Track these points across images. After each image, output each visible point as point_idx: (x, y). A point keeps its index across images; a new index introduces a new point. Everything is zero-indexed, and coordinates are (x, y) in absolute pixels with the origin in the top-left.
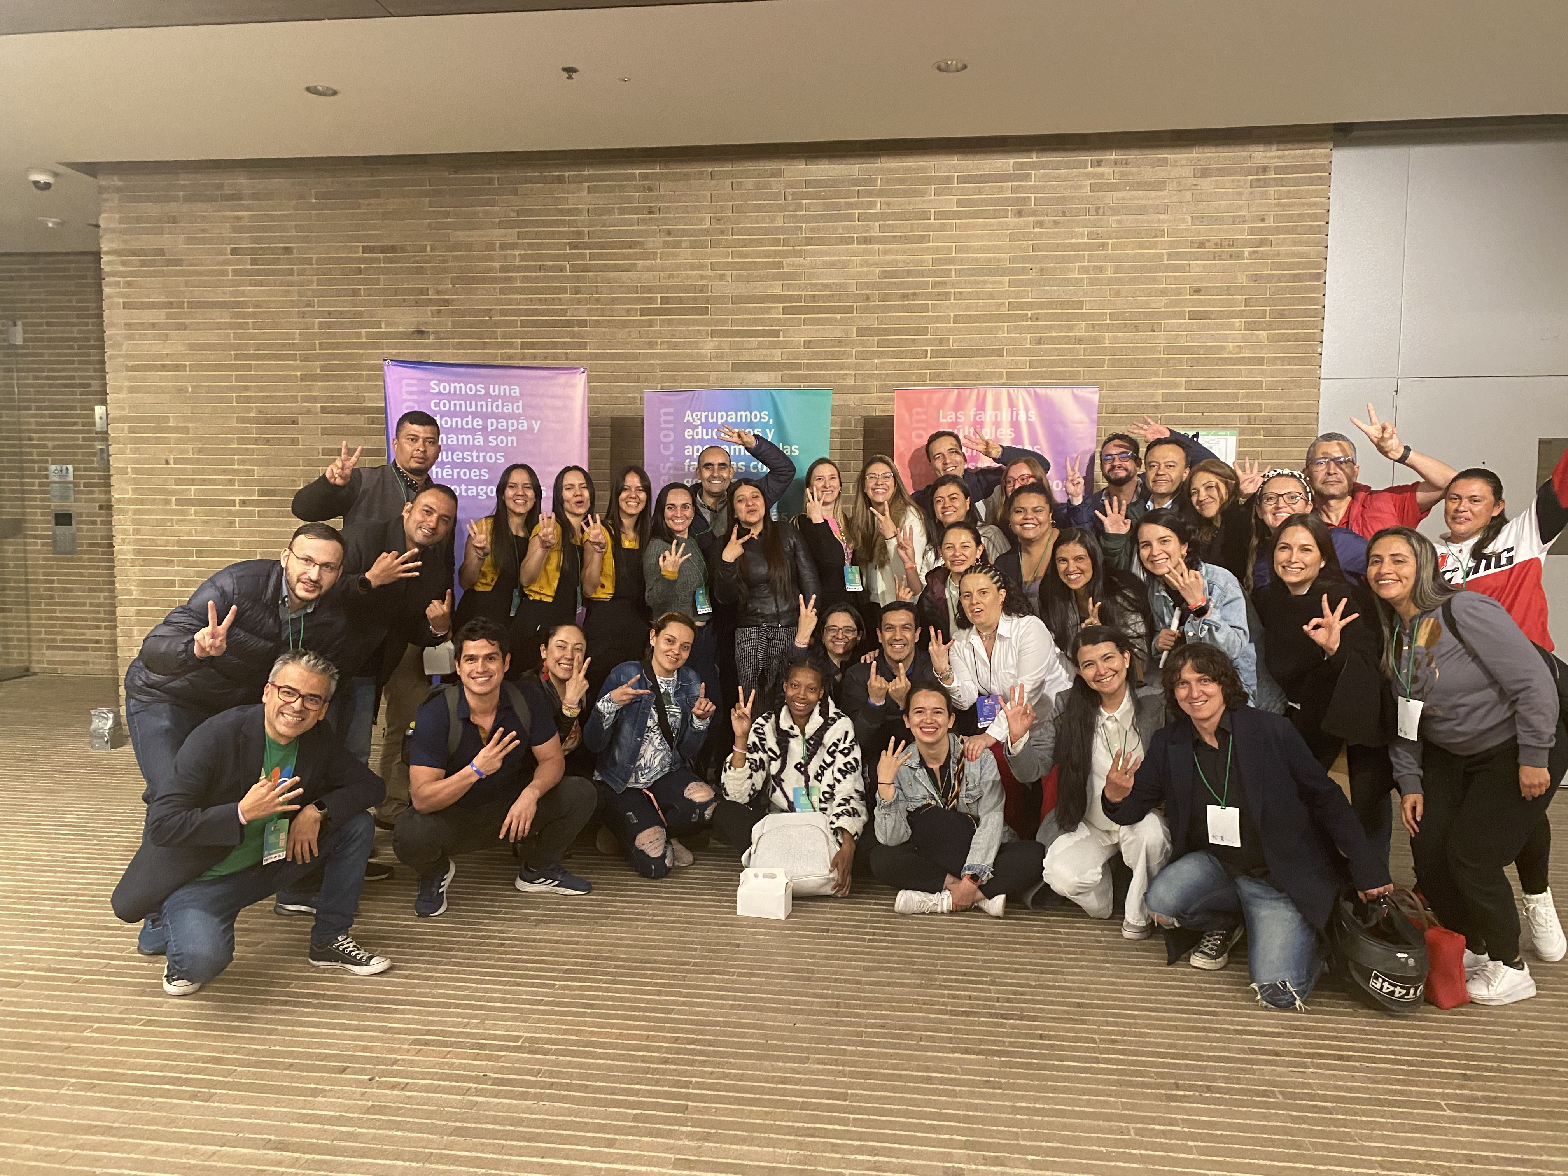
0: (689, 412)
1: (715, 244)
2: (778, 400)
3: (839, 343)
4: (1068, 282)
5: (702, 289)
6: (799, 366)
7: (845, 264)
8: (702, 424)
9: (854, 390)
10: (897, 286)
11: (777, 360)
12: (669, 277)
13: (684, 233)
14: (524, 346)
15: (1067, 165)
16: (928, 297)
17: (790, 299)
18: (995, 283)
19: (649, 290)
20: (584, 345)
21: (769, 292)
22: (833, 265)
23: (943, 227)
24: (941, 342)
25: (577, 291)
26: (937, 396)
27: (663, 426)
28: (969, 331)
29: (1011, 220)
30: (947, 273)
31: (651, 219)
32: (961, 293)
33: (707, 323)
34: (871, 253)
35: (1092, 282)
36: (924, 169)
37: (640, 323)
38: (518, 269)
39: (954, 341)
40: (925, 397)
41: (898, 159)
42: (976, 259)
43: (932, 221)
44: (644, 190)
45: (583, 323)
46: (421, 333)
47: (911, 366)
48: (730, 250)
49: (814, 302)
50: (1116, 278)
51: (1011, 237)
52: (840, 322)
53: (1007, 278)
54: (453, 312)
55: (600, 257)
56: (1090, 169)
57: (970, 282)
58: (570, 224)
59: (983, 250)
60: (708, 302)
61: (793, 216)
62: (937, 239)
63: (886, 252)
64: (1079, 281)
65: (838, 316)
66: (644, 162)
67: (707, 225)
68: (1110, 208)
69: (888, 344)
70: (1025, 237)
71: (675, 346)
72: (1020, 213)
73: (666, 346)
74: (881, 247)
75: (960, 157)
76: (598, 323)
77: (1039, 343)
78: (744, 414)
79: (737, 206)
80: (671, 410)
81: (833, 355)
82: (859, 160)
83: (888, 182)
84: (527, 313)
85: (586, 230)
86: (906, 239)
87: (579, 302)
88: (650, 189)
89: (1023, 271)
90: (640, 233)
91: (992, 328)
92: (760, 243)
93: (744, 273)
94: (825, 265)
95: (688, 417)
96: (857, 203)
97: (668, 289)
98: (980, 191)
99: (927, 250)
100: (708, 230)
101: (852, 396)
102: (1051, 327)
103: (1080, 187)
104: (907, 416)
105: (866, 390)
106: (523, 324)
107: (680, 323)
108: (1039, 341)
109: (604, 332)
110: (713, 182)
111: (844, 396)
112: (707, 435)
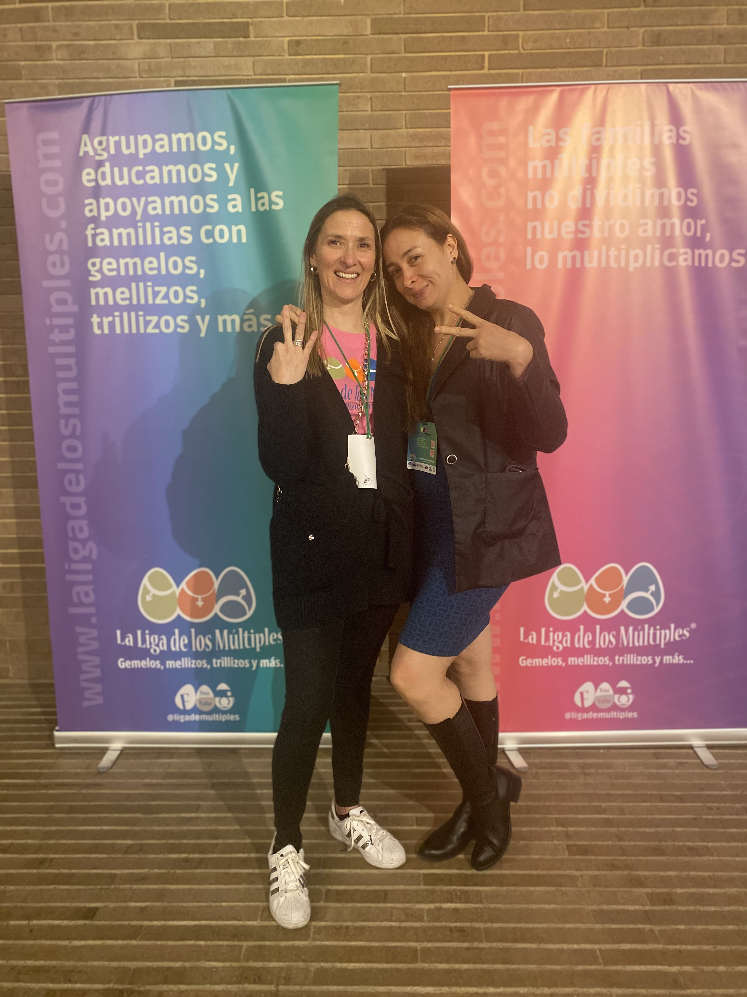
0: (86, 138)
8: (110, 158)
9: (372, 124)
26: (526, 99)
27: (44, 164)
39: (526, 40)
40: (503, 103)
80: (56, 136)
91: (584, 18)
95: (86, 146)
101: (368, 134)
105: (389, 124)
111: (354, 133)
112: (121, 178)
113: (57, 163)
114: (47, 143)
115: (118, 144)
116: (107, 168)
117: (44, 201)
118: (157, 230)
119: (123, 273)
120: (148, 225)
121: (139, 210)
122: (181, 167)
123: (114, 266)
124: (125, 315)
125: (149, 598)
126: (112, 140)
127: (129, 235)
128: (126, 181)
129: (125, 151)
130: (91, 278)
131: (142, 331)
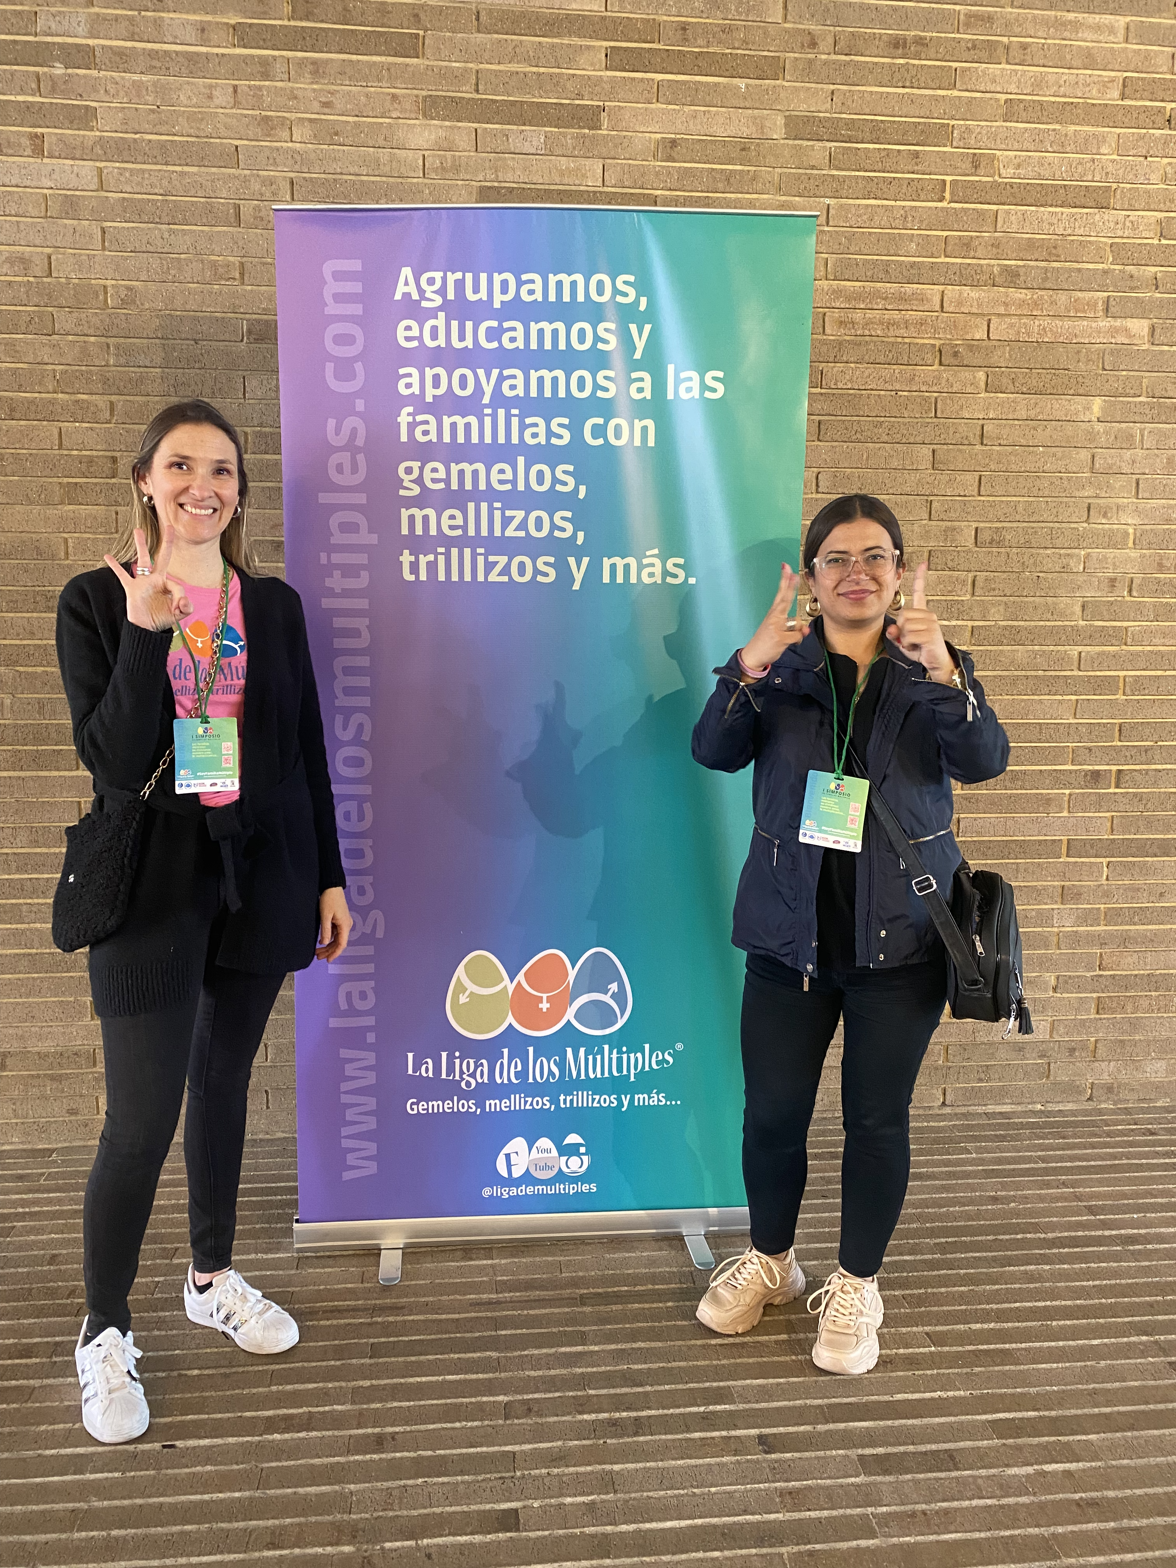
112: (462, 338)
118: (515, 421)
119: (454, 486)
120: (501, 412)
121: (488, 390)
122: (560, 326)
123: (442, 474)
124: (454, 551)
125: (463, 999)
127: (468, 426)
128: (469, 343)
130: (402, 492)
131: (481, 578)
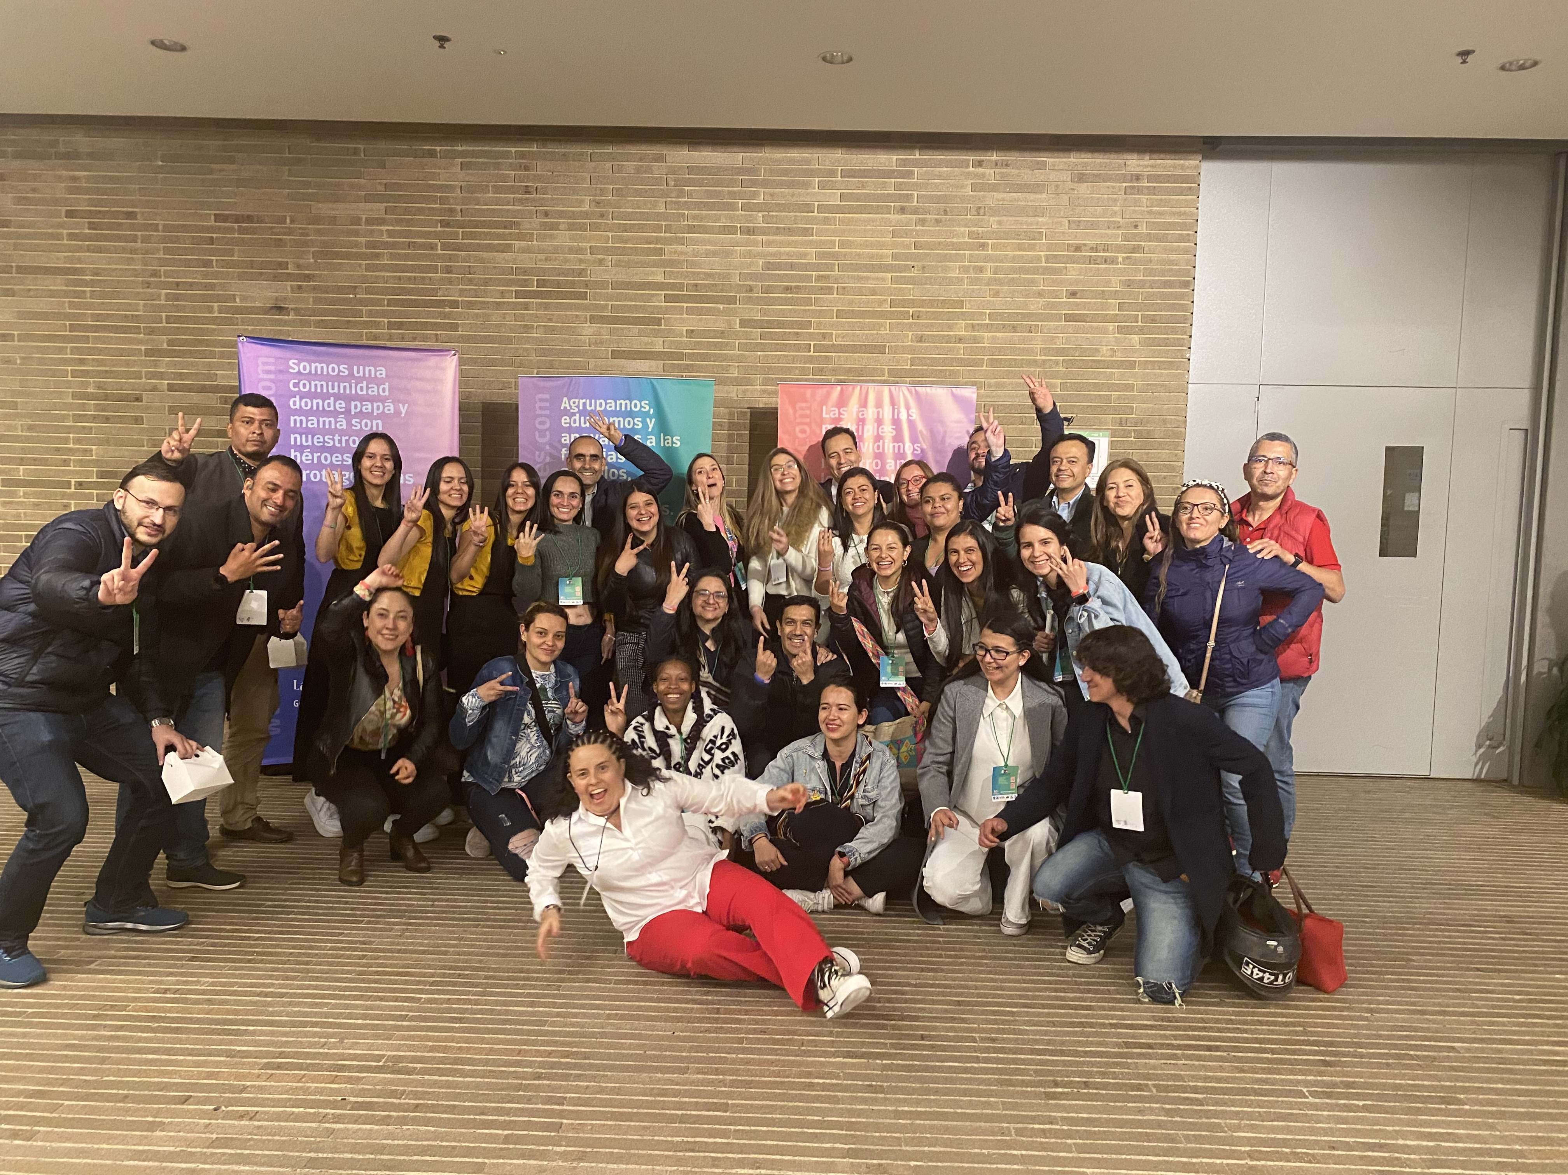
0: (565, 399)
1: (594, 227)
2: (659, 390)
3: (722, 334)
4: (950, 281)
5: (581, 273)
6: (680, 356)
7: (728, 254)
8: (579, 411)
9: (738, 382)
10: (780, 278)
11: (658, 348)
12: (546, 259)
13: (562, 214)
14: (391, 325)
15: (949, 164)
16: (812, 290)
17: (673, 286)
18: (878, 279)
19: (525, 272)
20: (455, 327)
21: (651, 279)
22: (714, 254)
23: (826, 221)
24: (824, 336)
25: (448, 270)
26: (821, 392)
27: (539, 412)
28: (852, 326)
29: (894, 217)
30: (830, 267)
31: (527, 199)
32: (844, 288)
33: (586, 308)
34: (755, 243)
35: (973, 281)
36: (808, 162)
37: (514, 306)
38: (387, 245)
39: (837, 336)
40: (809, 392)
41: (781, 150)
42: (859, 255)
43: (816, 214)
44: (520, 169)
45: (455, 304)
46: (280, 309)
47: (794, 359)
48: (610, 234)
49: (697, 291)
50: (995, 279)
51: (894, 234)
52: (722, 313)
53: (889, 275)
54: (314, 288)
55: (474, 236)
56: (971, 169)
57: (853, 277)
58: (442, 200)
59: (866, 245)
60: (587, 286)
61: (676, 203)
62: (820, 233)
63: (769, 244)
64: (960, 280)
65: (721, 306)
66: (518, 140)
67: (586, 208)
68: (990, 208)
69: (772, 336)
70: (907, 234)
71: (553, 330)
72: (903, 210)
73: (541, 330)
74: (764, 238)
75: (844, 150)
76: (470, 305)
77: (921, 341)
78: (623, 402)
79: (617, 190)
80: (547, 396)
81: (716, 346)
82: (742, 149)
83: (772, 172)
84: (394, 291)
85: (459, 207)
86: (790, 231)
87: (450, 282)
88: (527, 168)
89: (905, 268)
90: (515, 213)
91: (874, 324)
92: (641, 228)
93: (626, 258)
94: (708, 254)
95: (565, 404)
96: (740, 192)
97: (544, 271)
98: (863, 187)
99: (810, 244)
100: (586, 213)
101: (735, 388)
102: (932, 325)
103: (962, 187)
104: (791, 411)
105: (749, 382)
106: (390, 303)
107: (557, 307)
108: (921, 339)
109: (477, 315)
110: (593, 164)
111: (726, 388)
113: (547, 412)
114: (541, 400)
115: (584, 404)
116: (577, 417)
117: (537, 433)
126: (582, 401)
129: (588, 408)
